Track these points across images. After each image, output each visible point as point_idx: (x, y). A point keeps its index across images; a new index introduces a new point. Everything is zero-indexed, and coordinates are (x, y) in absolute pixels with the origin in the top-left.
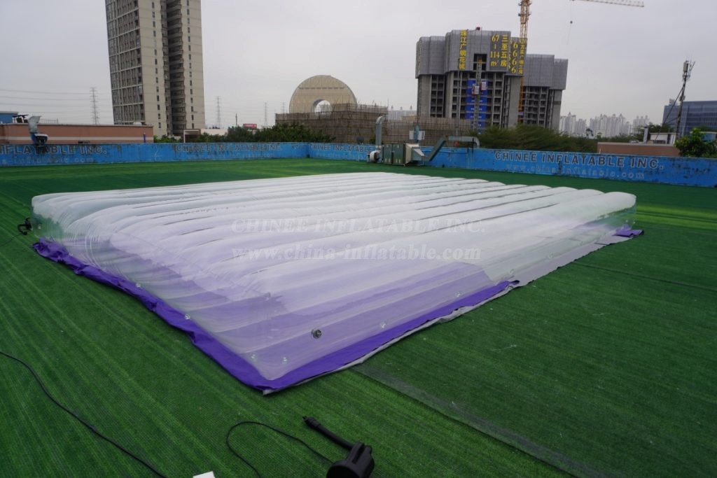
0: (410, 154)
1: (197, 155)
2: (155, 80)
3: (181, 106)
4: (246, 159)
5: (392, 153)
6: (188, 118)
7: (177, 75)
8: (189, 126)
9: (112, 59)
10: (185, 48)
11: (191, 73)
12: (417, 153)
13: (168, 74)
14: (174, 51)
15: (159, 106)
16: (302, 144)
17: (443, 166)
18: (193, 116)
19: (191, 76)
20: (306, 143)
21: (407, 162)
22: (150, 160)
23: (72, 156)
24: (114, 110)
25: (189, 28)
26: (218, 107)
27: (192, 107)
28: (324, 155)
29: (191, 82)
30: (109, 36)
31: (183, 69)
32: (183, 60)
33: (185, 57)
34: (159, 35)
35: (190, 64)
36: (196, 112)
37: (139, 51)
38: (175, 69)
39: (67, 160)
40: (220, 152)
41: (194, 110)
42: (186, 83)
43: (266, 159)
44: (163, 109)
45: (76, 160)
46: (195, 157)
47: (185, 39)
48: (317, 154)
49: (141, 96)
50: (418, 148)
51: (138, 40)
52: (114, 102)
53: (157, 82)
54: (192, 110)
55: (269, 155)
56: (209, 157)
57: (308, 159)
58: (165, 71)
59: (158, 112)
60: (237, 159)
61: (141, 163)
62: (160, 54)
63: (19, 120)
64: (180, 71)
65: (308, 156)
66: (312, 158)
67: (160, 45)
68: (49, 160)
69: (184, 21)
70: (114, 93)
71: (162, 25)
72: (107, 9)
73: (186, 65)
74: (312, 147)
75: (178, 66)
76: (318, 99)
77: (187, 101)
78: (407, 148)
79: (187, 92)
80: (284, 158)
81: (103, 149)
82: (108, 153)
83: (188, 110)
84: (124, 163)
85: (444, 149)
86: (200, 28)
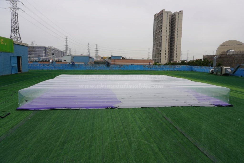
0: (224, 71)
1: (151, 69)
2: (165, 45)
3: (173, 53)
4: (167, 71)
5: (217, 70)
6: (175, 57)
7: (173, 43)
8: (175, 60)
9: (154, 40)
10: (176, 35)
11: (177, 42)
12: (227, 70)
13: (170, 43)
14: (172, 36)
15: (166, 54)
16: (190, 66)
17: (241, 76)
18: (176, 57)
19: (177, 43)
20: (191, 66)
21: (223, 74)
22: (136, 70)
23: (115, 68)
24: (153, 55)
25: (178, 28)
26: (188, 53)
27: (176, 54)
28: (197, 70)
29: (177, 45)
30: (154, 33)
31: (175, 41)
32: (175, 39)
33: (176, 37)
34: (168, 31)
35: (177, 40)
36: (178, 55)
37: (161, 37)
38: (172, 42)
39: (114, 69)
40: (158, 68)
41: (177, 55)
42: (175, 46)
43: (175, 71)
44: (167, 54)
45: (116, 69)
46: (150, 69)
47: (176, 32)
48: (195, 70)
49: (161, 51)
50: (229, 68)
51: (161, 33)
52: (153, 53)
53: (166, 46)
54: (176, 55)
55: (176, 70)
56: (154, 69)
57: (192, 72)
58: (169, 42)
59: (165, 55)
60: (164, 71)
61: (133, 70)
62: (168, 37)
63: (122, 58)
64: (174, 42)
65: (192, 71)
66: (193, 71)
67: (168, 34)
68: (110, 69)
69: (176, 26)
70: (153, 50)
71: (169, 28)
72: (154, 25)
73: (176, 40)
74: (194, 67)
75: (173, 41)
76: (229, 49)
77: (175, 52)
78: (223, 68)
79: (175, 49)
80: (182, 71)
81: (124, 66)
82: (125, 67)
83: (175, 54)
84: (129, 70)
85: (239, 69)
86: (182, 28)
